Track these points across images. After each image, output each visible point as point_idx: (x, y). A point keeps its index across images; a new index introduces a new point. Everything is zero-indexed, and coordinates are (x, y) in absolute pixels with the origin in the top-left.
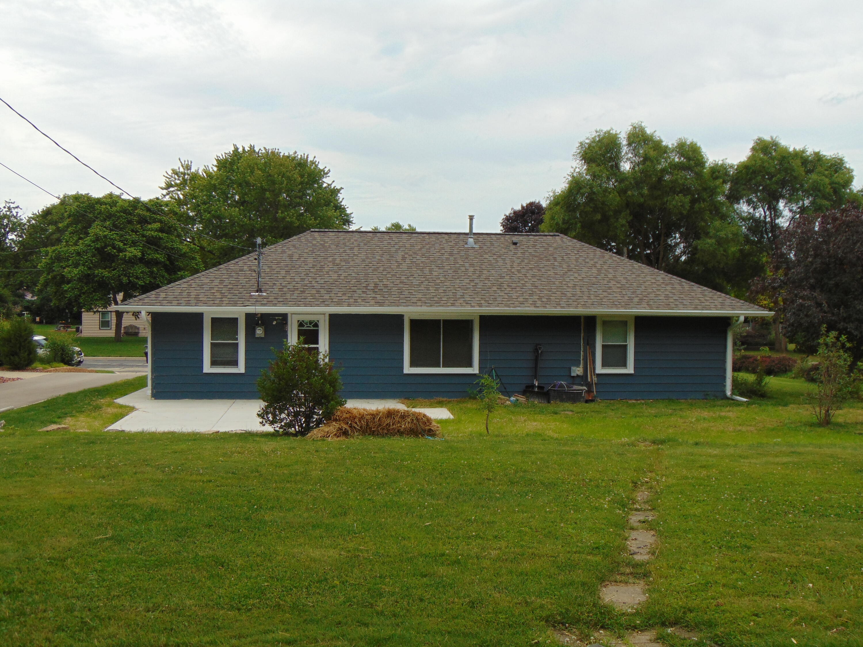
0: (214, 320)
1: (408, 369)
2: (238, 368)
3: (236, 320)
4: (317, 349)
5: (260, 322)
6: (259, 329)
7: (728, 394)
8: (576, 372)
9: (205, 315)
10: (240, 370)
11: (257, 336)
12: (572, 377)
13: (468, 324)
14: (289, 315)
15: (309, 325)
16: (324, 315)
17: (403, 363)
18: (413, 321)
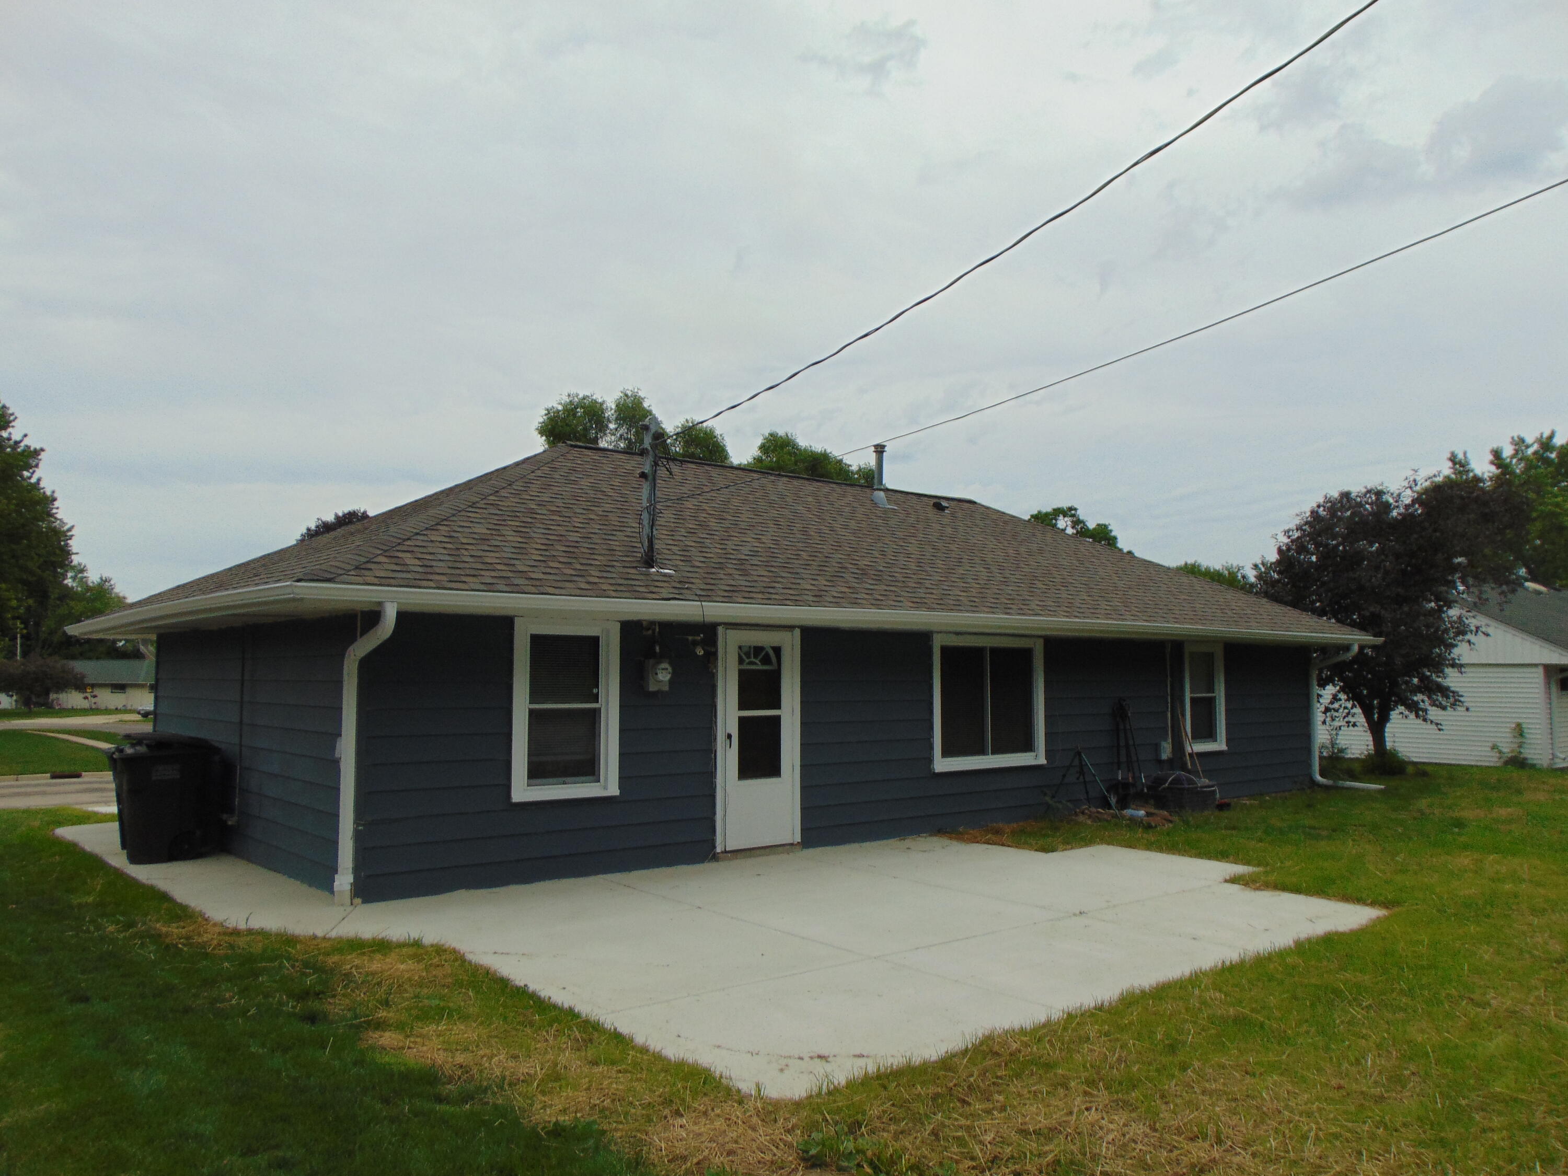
0: (538, 643)
1: (942, 764)
2: (599, 781)
3: (593, 642)
4: (778, 719)
5: (657, 649)
6: (663, 669)
7: (1318, 778)
8: (1166, 752)
9: (518, 623)
10: (605, 788)
11: (652, 688)
12: (1160, 762)
13: (1025, 655)
14: (720, 630)
15: (753, 659)
16: (791, 628)
17: (931, 748)
18: (944, 650)
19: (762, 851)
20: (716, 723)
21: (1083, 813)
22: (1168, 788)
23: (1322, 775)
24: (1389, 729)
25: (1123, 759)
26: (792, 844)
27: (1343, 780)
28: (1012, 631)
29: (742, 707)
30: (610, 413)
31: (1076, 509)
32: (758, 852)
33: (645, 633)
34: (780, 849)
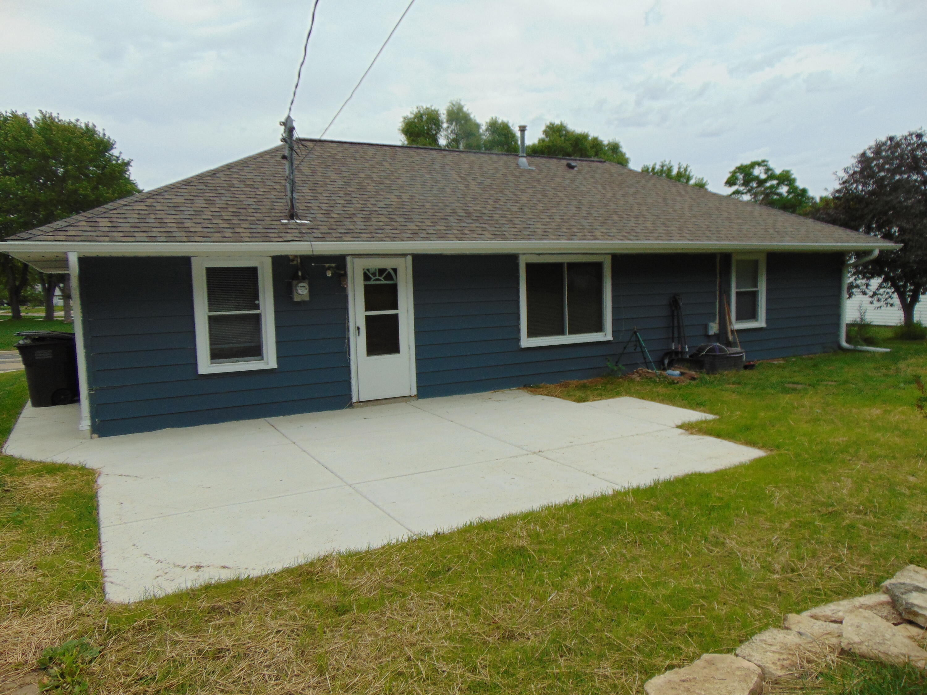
0: (212, 273)
1: (526, 342)
2: (263, 359)
3: (253, 271)
4: (396, 317)
5: (300, 274)
6: (302, 287)
7: (844, 344)
8: (714, 328)
9: (194, 261)
10: (268, 364)
11: (297, 299)
12: (709, 337)
13: (597, 267)
14: (349, 259)
15: (378, 277)
16: (404, 255)
17: (519, 331)
18: (529, 266)
19: (387, 401)
20: (348, 320)
21: (637, 372)
22: (706, 355)
23: (848, 341)
24: (918, 307)
25: (676, 335)
26: (410, 396)
27: (861, 345)
28: (583, 252)
29: (367, 309)
30: (443, 117)
31: (767, 161)
32: (383, 401)
33: (291, 263)
34: (400, 399)
